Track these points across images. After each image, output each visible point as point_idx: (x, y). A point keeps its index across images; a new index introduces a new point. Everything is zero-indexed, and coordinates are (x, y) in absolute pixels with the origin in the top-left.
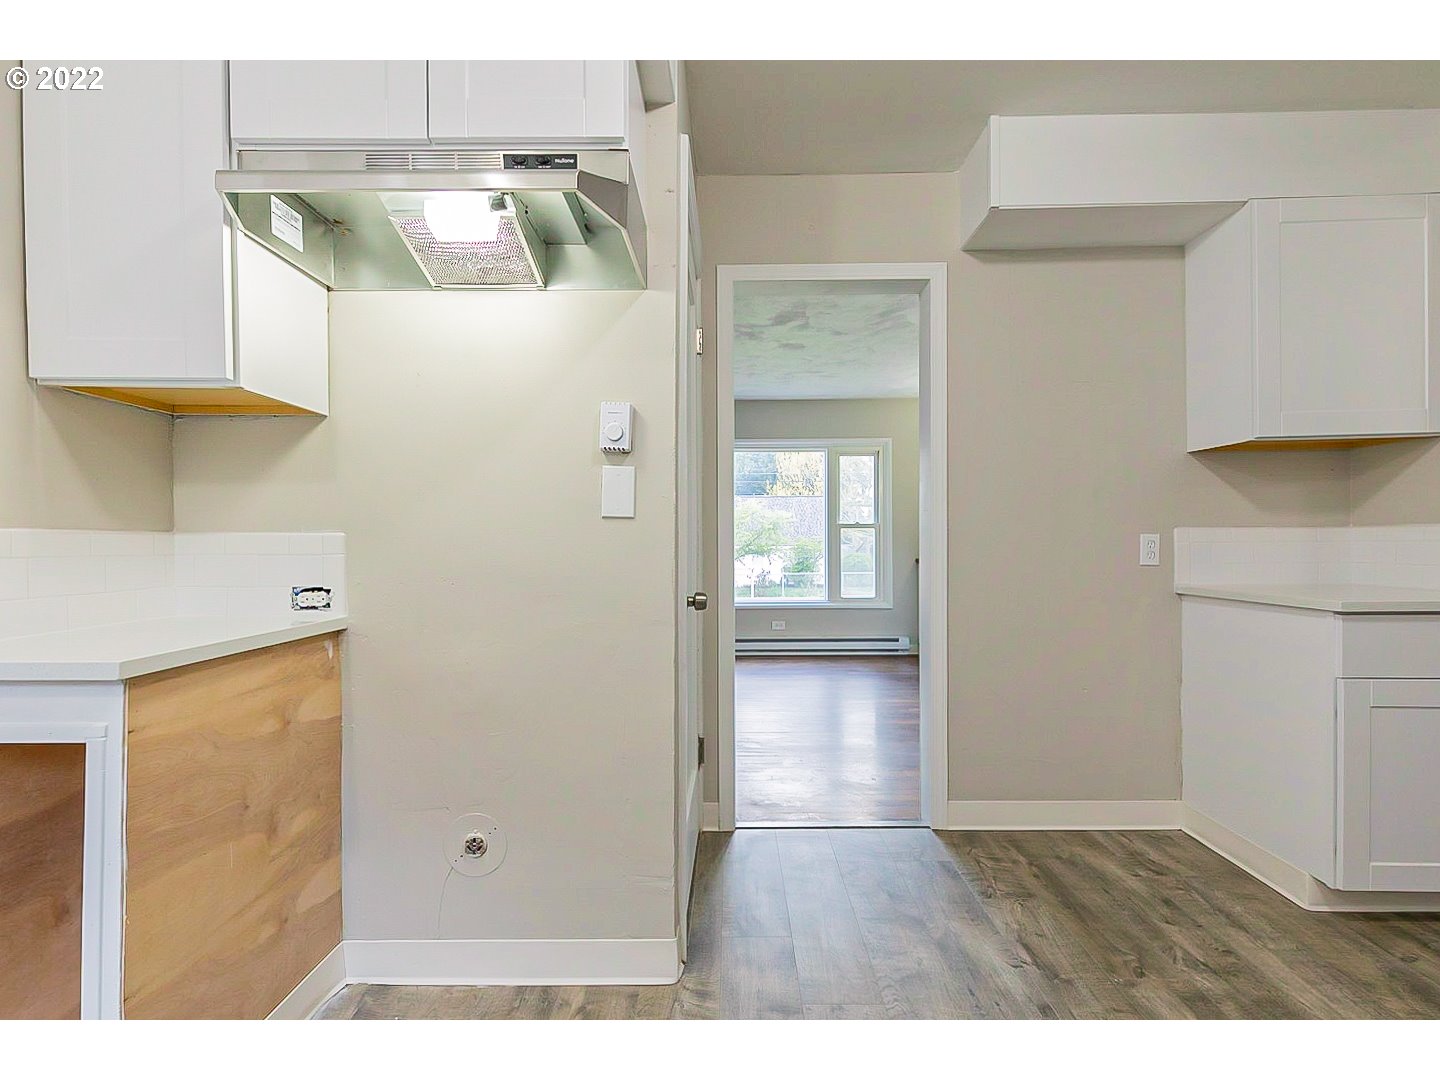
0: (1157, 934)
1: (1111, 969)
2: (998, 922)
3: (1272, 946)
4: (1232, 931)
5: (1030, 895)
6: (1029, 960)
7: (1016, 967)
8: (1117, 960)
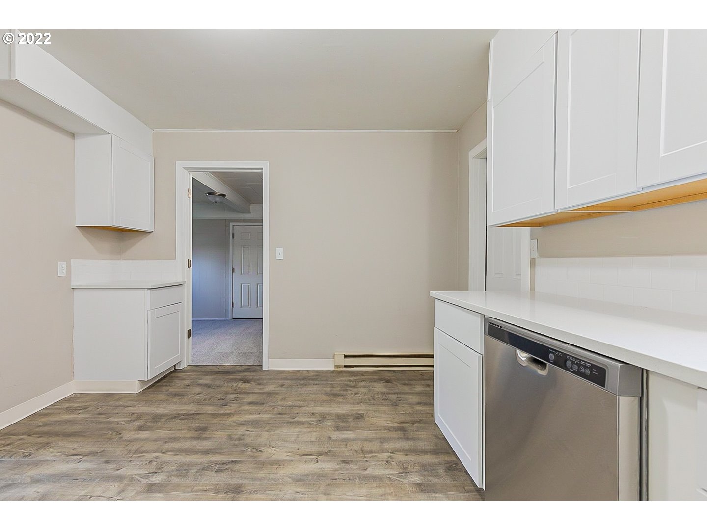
0: (110, 423)
1: (110, 439)
2: (48, 458)
3: (140, 406)
4: (127, 409)
5: (48, 443)
6: (81, 457)
7: (80, 462)
8: (108, 436)
